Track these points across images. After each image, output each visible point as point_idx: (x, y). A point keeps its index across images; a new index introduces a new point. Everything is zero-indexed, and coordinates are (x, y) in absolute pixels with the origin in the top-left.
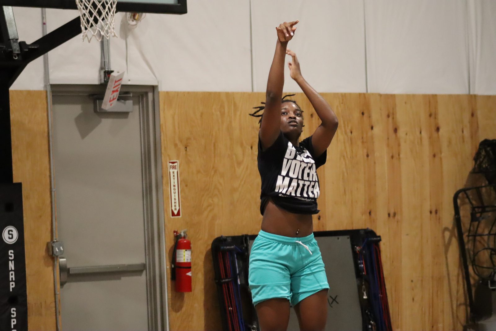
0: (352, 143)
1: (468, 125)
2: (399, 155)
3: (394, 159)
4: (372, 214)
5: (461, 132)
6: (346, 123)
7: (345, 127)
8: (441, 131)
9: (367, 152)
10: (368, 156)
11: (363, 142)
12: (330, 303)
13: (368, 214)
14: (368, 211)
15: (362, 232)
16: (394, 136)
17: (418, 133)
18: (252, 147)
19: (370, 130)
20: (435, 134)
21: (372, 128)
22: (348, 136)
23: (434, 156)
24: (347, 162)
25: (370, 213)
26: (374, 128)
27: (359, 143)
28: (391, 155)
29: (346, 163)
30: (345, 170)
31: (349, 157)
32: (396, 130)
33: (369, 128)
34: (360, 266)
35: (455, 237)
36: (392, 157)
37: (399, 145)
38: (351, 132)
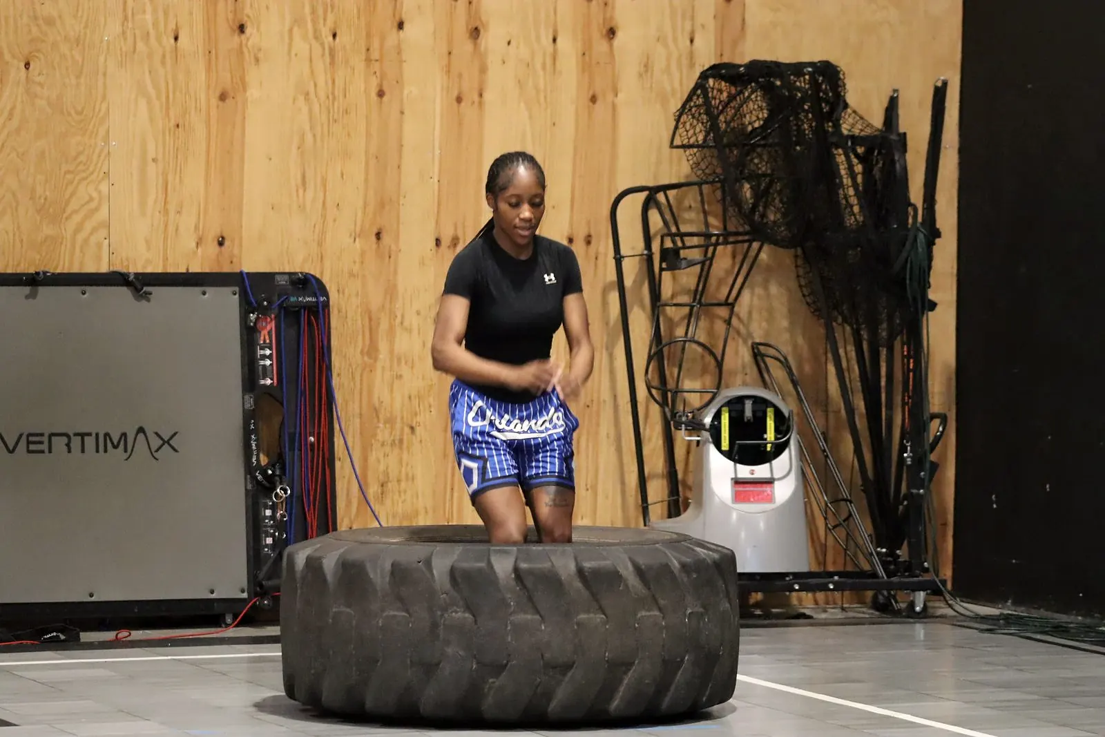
0: (332, 63)
1: (711, 25)
2: (481, 95)
3: (463, 104)
4: (386, 238)
5: (688, 42)
6: (320, 12)
7: (314, 22)
8: (620, 36)
9: (381, 85)
10: (381, 94)
11: (368, 60)
12: (154, 448)
13: (374, 238)
14: (375, 231)
15: (282, 281)
16: (468, 46)
17: (546, 41)
18: (27, 65)
19: (395, 30)
20: (601, 46)
21: (401, 26)
22: (322, 45)
23: (593, 99)
24: (316, 108)
25: (378, 235)
26: (406, 26)
27: (358, 62)
28: (455, 94)
29: (310, 111)
30: (307, 127)
31: (322, 94)
32: (475, 33)
33: (391, 25)
34: (262, 363)
35: (642, 307)
36: (459, 100)
37: (483, 70)
38: (334, 36)
